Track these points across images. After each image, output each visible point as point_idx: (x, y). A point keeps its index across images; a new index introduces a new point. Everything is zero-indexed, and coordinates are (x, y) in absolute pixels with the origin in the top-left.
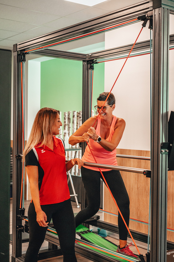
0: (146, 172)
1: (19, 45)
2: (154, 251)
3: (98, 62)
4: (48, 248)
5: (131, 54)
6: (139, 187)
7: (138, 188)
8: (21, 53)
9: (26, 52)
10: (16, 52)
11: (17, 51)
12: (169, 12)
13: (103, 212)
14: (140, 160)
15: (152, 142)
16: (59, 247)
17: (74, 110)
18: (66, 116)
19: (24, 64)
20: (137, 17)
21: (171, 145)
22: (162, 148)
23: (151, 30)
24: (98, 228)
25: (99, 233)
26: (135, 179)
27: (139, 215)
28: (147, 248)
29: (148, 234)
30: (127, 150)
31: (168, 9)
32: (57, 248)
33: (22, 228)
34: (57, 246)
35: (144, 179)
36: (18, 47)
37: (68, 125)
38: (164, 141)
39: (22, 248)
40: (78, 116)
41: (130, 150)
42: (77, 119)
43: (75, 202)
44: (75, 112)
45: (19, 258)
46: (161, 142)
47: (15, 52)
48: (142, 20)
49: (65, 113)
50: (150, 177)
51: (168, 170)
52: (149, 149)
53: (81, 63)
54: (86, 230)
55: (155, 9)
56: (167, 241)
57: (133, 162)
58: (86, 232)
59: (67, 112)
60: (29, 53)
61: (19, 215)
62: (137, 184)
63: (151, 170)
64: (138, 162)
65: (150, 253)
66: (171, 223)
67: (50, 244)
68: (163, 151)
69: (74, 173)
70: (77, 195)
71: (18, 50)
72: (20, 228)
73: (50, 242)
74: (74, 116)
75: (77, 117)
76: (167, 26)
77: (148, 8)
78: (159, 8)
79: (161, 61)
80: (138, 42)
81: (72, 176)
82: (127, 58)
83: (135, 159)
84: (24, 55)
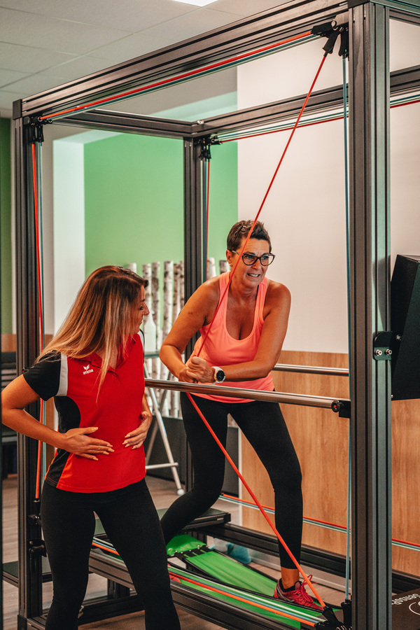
0: (339, 405)
1: (28, 101)
2: (362, 595)
3: (221, 142)
4: (106, 594)
5: (301, 119)
6: (325, 441)
7: (323, 445)
8: (32, 121)
9: (43, 120)
10: (21, 119)
11: (23, 118)
12: (388, 13)
13: (241, 505)
14: (326, 376)
15: (353, 332)
16: (132, 589)
17: (167, 260)
18: (147, 274)
19: (42, 148)
20: (311, 27)
21: (398, 337)
22: (376, 345)
23: (344, 58)
24: (229, 543)
25: (231, 554)
26: (317, 423)
27: (326, 510)
28: (343, 587)
29: (347, 555)
30: (294, 352)
31: (385, 7)
32: (130, 594)
33: (43, 546)
34: (128, 589)
35: (338, 423)
36: (25, 106)
37: (152, 294)
38: (381, 329)
39: (43, 594)
40: (176, 274)
41: (302, 354)
42: (175, 281)
43: (173, 480)
44: (169, 262)
45: (36, 618)
46: (373, 331)
47: (17, 120)
48: (323, 35)
49: (144, 267)
50: (349, 416)
51: (392, 399)
52: (345, 350)
53: (179, 143)
54: (198, 547)
55: (353, 7)
56: (393, 570)
57: (311, 382)
58: (198, 552)
59: (150, 265)
60: (50, 120)
61: (34, 514)
62: (322, 436)
63: (351, 398)
64: (322, 382)
65: (351, 602)
66: (405, 528)
67: (111, 585)
68: (380, 352)
69: (170, 411)
70: (176, 464)
71: (25, 113)
72: (36, 548)
73: (113, 579)
74: (166, 274)
75: (175, 277)
76: (384, 47)
77: (337, 5)
78: (363, 4)
79: (370, 134)
80: (316, 89)
81: (164, 418)
82: (294, 129)
83: (315, 375)
84: (39, 126)
